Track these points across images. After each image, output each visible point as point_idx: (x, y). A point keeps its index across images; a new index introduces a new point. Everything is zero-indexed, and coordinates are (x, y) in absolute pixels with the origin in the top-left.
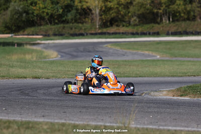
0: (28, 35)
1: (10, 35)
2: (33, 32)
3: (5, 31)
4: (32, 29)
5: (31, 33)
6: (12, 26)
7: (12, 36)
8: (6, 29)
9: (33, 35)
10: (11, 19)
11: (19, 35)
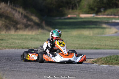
0: (107, 15)
1: (92, 15)
2: (112, 12)
3: (89, 11)
4: (112, 10)
5: (110, 14)
6: (95, 7)
7: (94, 16)
8: (90, 10)
9: (111, 15)
10: (94, 2)
11: (99, 15)
